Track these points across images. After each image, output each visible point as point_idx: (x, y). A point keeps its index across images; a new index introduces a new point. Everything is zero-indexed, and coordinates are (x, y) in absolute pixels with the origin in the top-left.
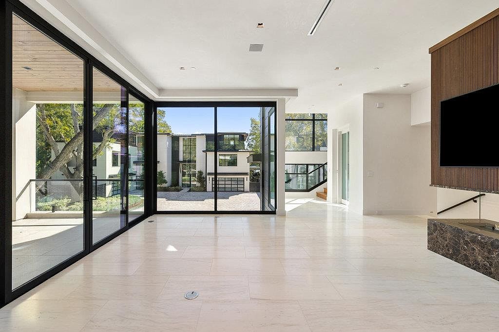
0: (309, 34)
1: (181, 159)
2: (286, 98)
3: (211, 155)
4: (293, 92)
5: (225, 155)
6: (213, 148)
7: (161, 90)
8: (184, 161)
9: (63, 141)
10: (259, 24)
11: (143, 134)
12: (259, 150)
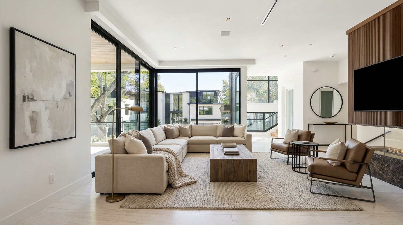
0: (261, 24)
1: (171, 109)
2: (248, 66)
3: (194, 107)
4: (252, 61)
5: (203, 107)
6: (195, 102)
7: (160, 62)
8: (174, 111)
9: (93, 98)
10: (227, 19)
11: (148, 92)
12: (229, 103)
